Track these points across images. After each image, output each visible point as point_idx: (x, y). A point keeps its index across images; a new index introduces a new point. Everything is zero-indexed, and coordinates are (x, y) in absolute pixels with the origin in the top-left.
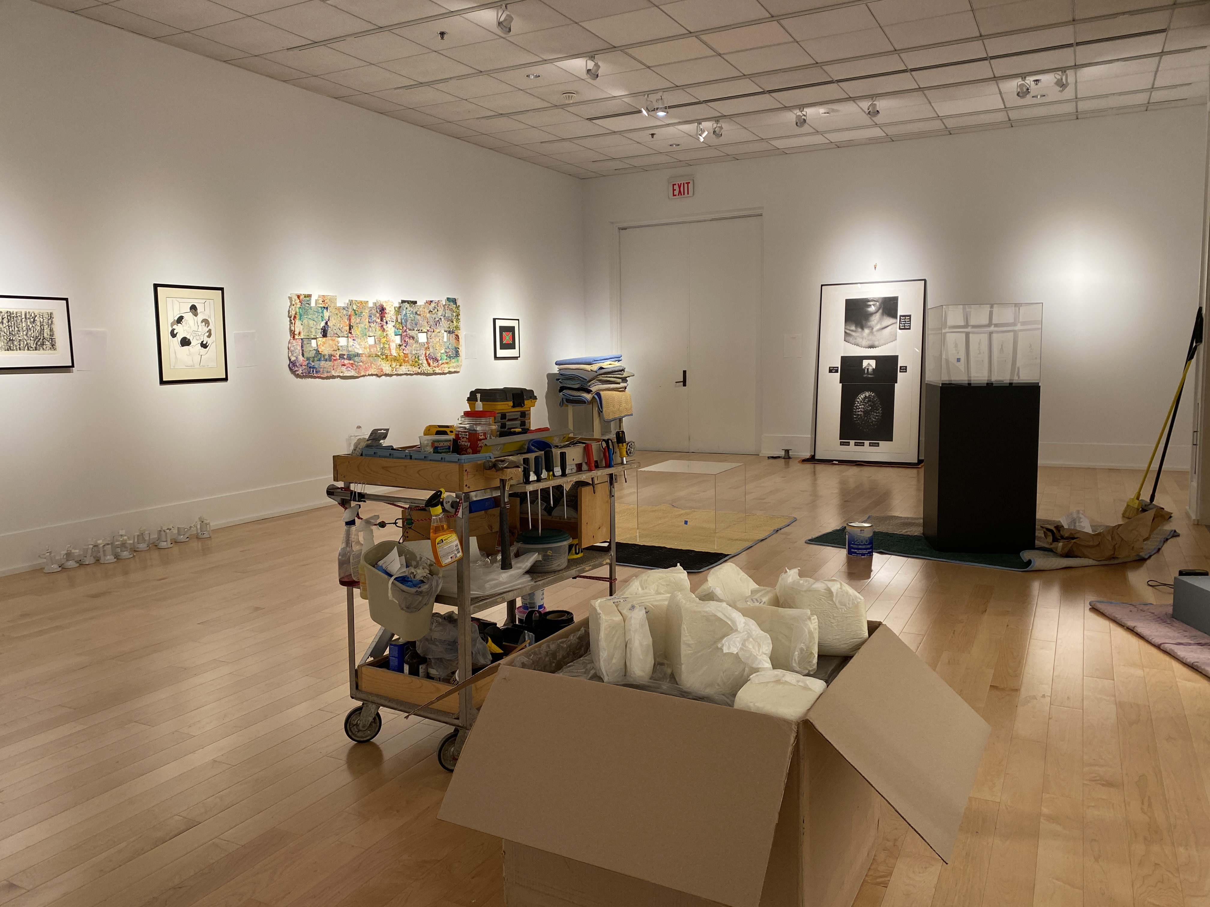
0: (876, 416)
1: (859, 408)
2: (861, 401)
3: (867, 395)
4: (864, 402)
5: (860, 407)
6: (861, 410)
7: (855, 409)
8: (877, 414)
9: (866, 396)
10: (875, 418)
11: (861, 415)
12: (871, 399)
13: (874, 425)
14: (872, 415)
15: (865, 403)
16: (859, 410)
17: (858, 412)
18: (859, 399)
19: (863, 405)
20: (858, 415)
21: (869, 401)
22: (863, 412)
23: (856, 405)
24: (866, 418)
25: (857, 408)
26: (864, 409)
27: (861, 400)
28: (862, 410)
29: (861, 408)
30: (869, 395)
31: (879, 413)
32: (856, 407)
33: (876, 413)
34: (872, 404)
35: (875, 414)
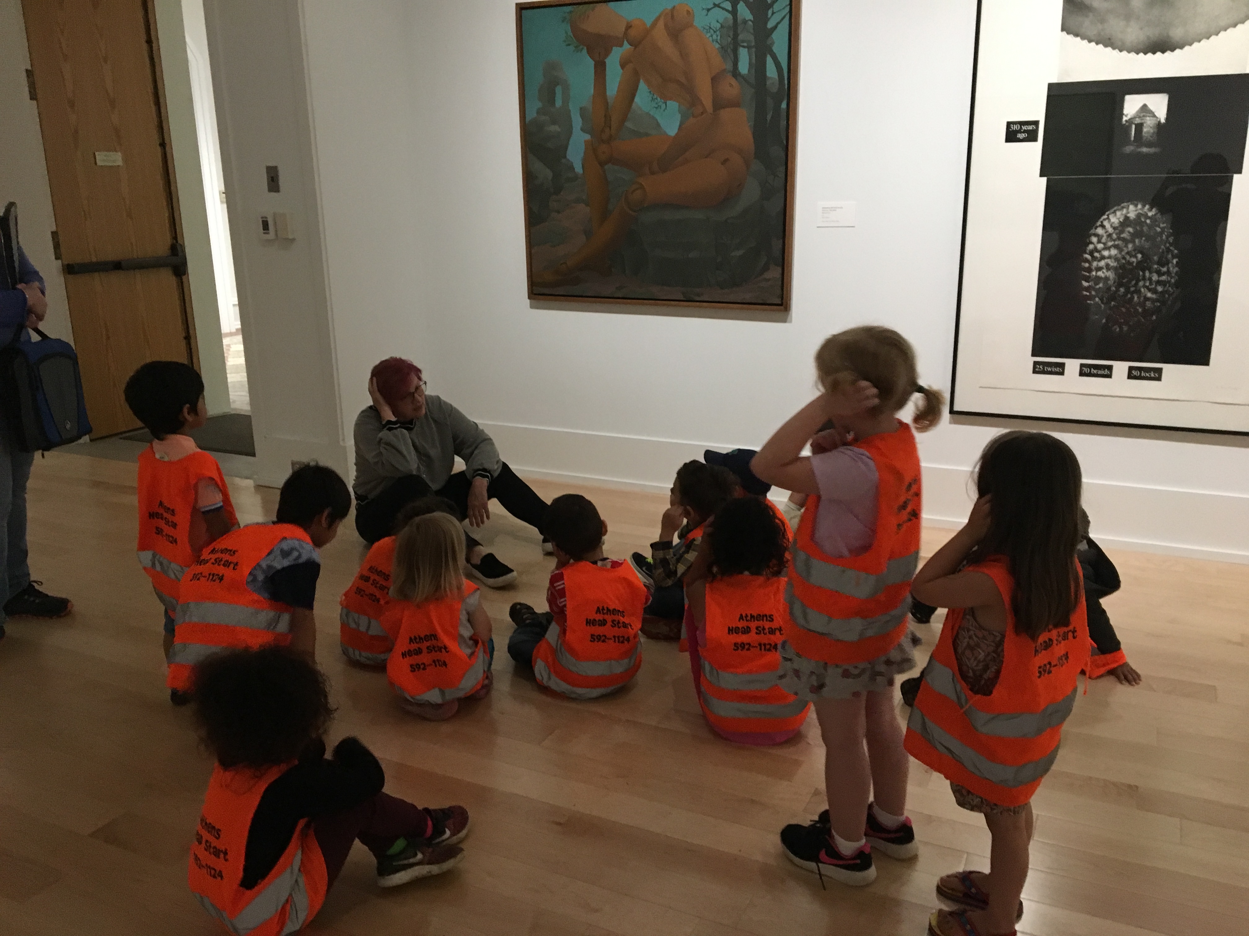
0: (1158, 282)
1: (1103, 258)
2: (1110, 236)
3: (1132, 215)
4: (1119, 238)
5: (1106, 253)
6: (1107, 265)
7: (1087, 261)
8: (1164, 278)
9: (1127, 218)
10: (1154, 291)
11: (1107, 279)
12: (1145, 229)
13: (1147, 313)
14: (1144, 279)
15: (1124, 240)
16: (1102, 263)
17: (1099, 269)
18: (1103, 226)
19: (1116, 247)
20: (1098, 279)
21: (1137, 234)
22: (1115, 269)
23: (1091, 247)
24: (1122, 290)
25: (1094, 258)
26: (1116, 259)
27: (1110, 230)
28: (1113, 264)
29: (1110, 257)
30: (1139, 216)
31: (1168, 273)
32: (1091, 253)
33: (1160, 274)
34: (1147, 245)
35: (1155, 277)
